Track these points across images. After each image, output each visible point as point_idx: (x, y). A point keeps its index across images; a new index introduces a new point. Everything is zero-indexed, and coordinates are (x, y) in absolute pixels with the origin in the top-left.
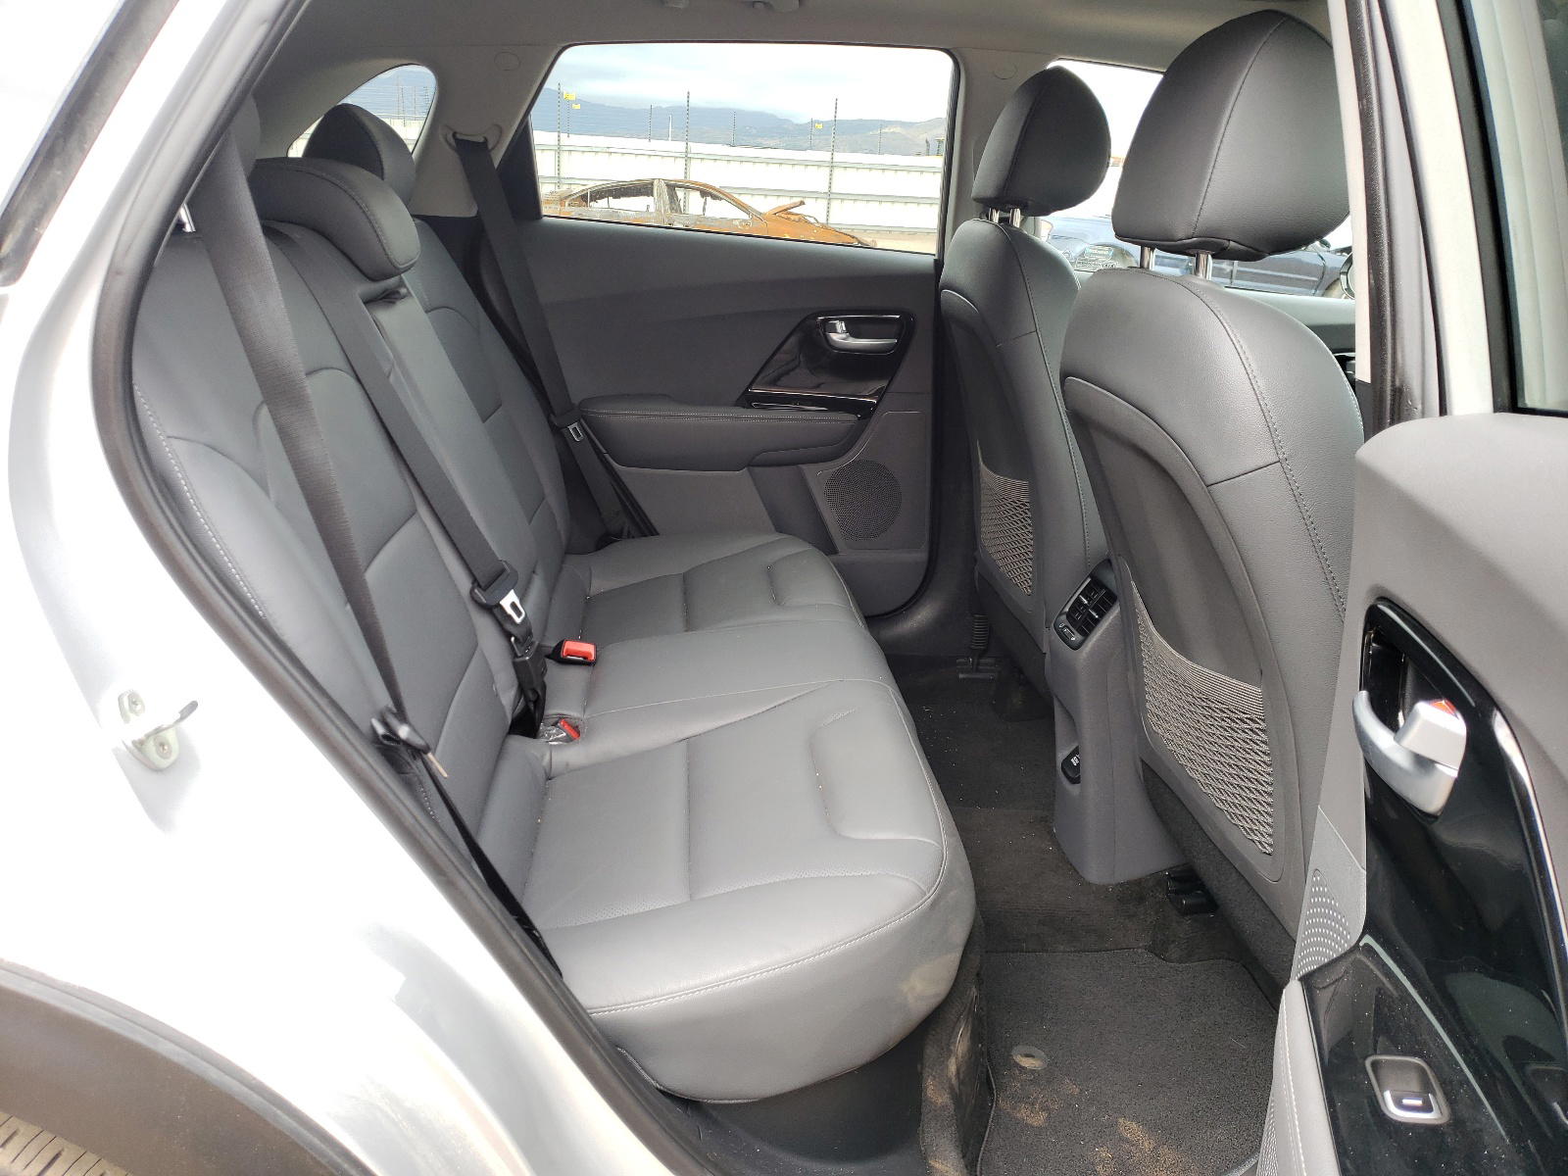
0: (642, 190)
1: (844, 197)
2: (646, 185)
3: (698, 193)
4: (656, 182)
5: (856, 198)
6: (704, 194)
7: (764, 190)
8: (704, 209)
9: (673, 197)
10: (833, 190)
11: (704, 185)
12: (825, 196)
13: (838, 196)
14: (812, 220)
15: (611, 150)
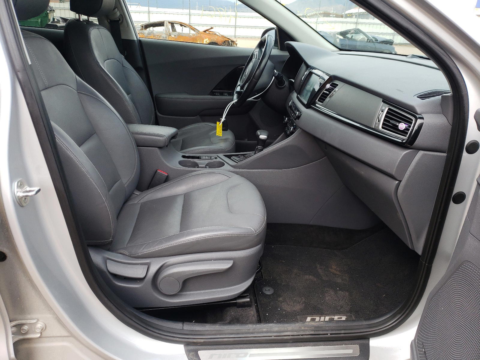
0: (161, 24)
1: (240, 27)
2: (162, 22)
3: (179, 25)
4: (165, 22)
5: (244, 27)
6: (181, 25)
7: (207, 24)
8: (182, 31)
9: (173, 27)
10: (236, 25)
11: (181, 23)
12: (234, 27)
13: (238, 27)
14: (218, 34)
15: (165, 13)
